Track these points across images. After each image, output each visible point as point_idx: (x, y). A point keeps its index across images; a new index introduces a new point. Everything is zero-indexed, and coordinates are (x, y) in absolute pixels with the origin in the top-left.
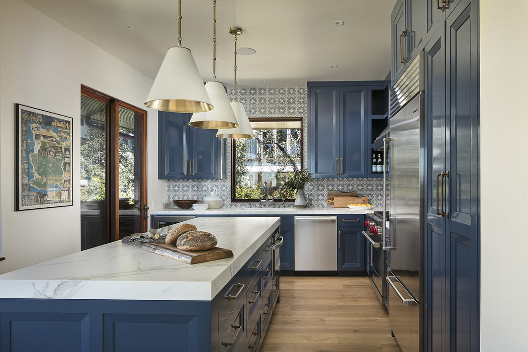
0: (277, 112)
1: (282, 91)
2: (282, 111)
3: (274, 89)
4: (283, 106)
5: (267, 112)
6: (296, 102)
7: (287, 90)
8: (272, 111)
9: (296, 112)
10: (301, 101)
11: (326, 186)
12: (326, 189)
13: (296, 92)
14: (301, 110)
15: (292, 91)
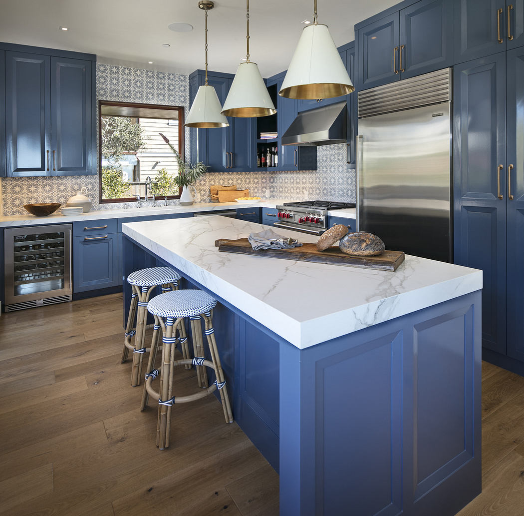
0: (156, 98)
1: (161, 75)
2: (161, 97)
3: (152, 72)
4: (163, 92)
5: (144, 97)
6: (177, 89)
7: (166, 75)
8: (150, 96)
9: (177, 100)
10: (182, 88)
11: (207, 181)
12: (207, 184)
13: (177, 79)
14: (182, 99)
15: (172, 77)
